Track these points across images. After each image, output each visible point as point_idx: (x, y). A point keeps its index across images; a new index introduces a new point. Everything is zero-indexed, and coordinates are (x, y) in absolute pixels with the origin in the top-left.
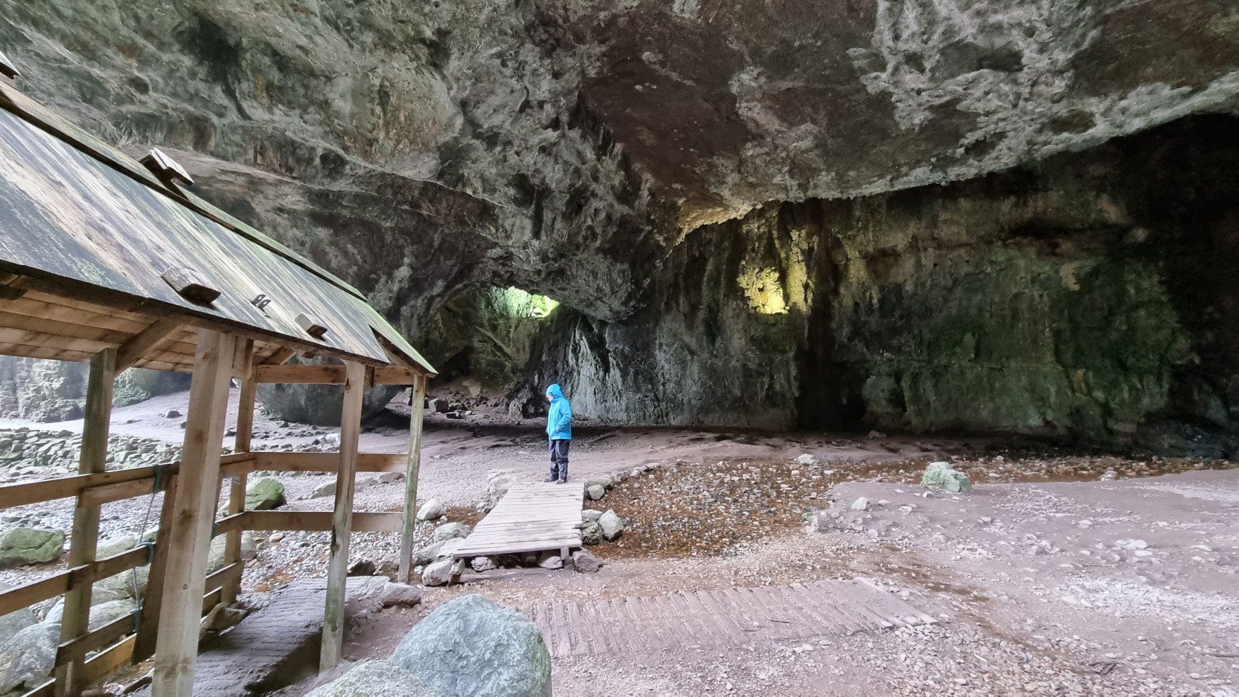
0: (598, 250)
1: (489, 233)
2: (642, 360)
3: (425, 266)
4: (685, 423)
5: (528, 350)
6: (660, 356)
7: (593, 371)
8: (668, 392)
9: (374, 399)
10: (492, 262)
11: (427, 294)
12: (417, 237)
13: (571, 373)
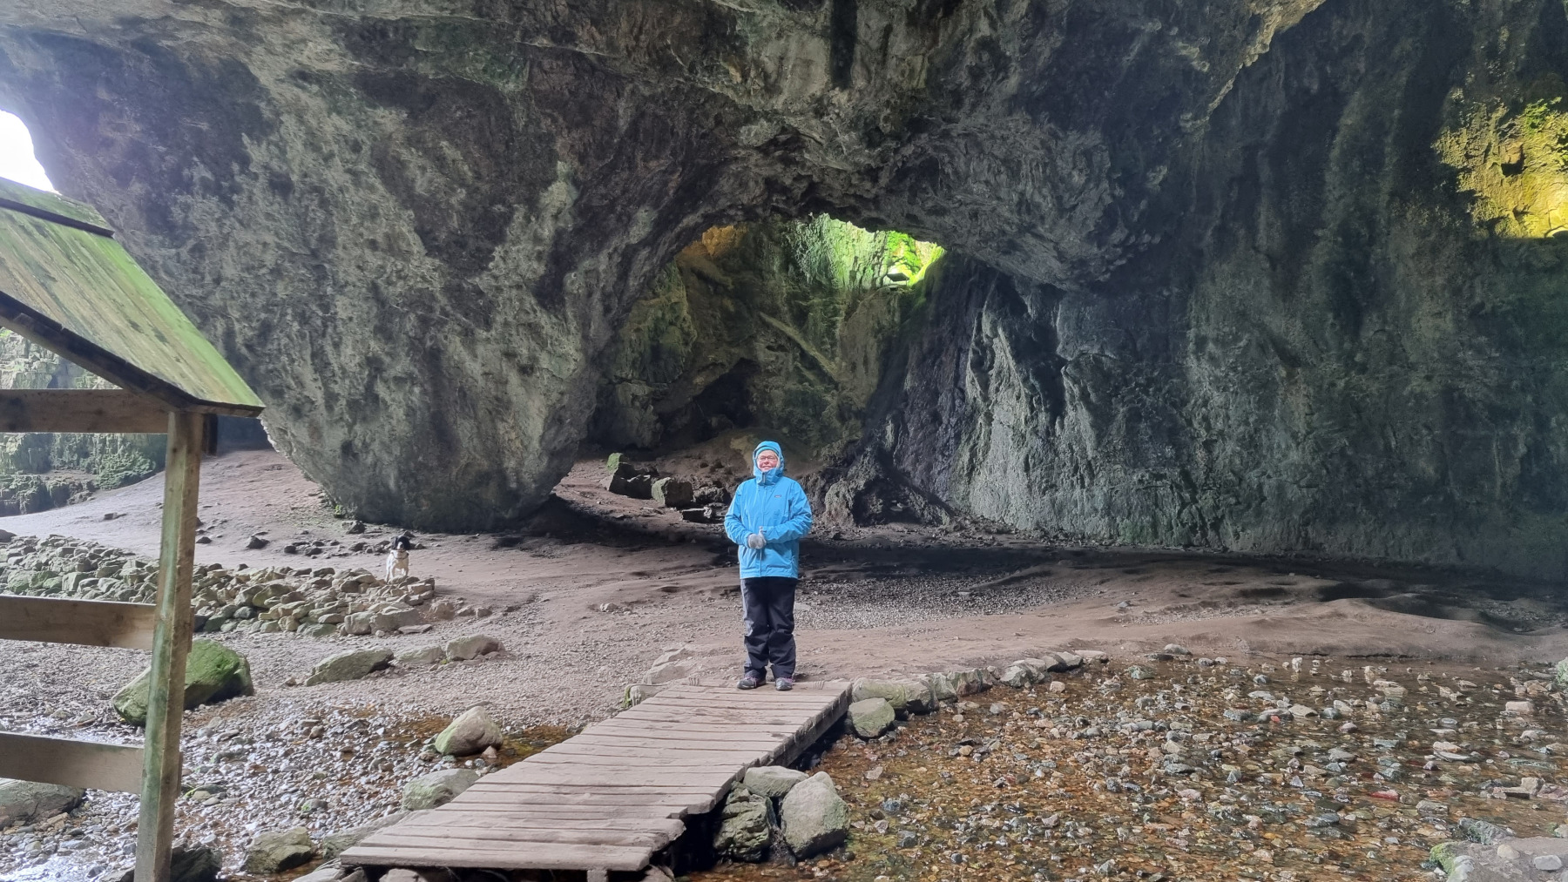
0: (1013, 103)
1: (726, 82)
2: (1150, 381)
3: (604, 177)
4: (1268, 547)
5: (874, 366)
6: (1198, 370)
7: (1023, 411)
8: (1220, 464)
9: (526, 478)
10: (756, 157)
11: (616, 242)
12: (579, 112)
13: (971, 419)
